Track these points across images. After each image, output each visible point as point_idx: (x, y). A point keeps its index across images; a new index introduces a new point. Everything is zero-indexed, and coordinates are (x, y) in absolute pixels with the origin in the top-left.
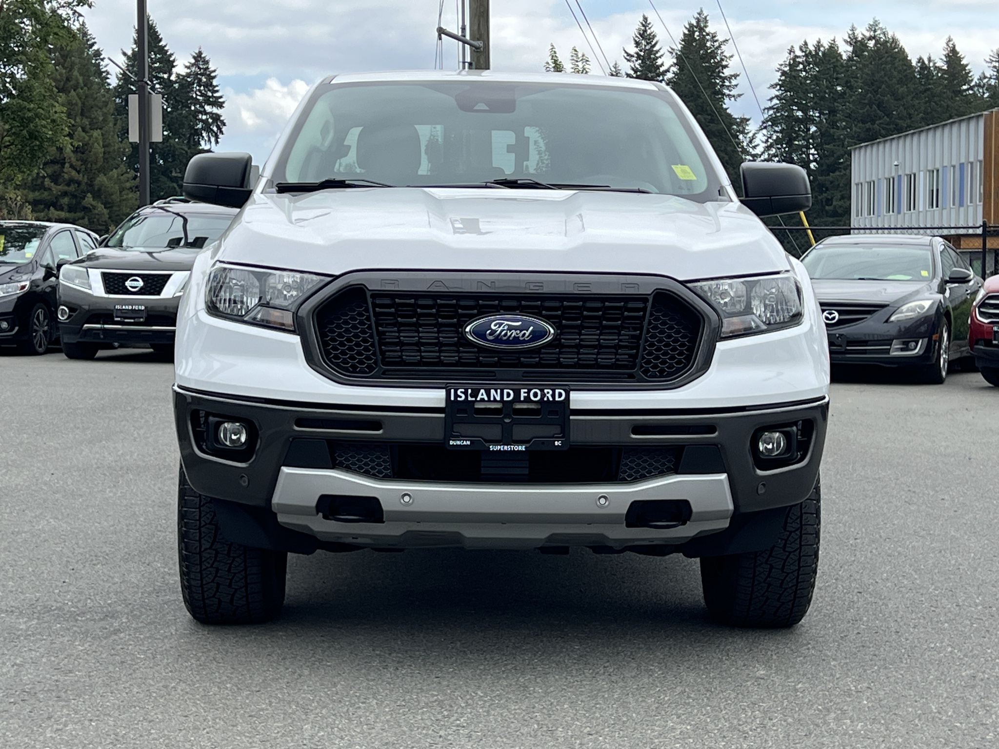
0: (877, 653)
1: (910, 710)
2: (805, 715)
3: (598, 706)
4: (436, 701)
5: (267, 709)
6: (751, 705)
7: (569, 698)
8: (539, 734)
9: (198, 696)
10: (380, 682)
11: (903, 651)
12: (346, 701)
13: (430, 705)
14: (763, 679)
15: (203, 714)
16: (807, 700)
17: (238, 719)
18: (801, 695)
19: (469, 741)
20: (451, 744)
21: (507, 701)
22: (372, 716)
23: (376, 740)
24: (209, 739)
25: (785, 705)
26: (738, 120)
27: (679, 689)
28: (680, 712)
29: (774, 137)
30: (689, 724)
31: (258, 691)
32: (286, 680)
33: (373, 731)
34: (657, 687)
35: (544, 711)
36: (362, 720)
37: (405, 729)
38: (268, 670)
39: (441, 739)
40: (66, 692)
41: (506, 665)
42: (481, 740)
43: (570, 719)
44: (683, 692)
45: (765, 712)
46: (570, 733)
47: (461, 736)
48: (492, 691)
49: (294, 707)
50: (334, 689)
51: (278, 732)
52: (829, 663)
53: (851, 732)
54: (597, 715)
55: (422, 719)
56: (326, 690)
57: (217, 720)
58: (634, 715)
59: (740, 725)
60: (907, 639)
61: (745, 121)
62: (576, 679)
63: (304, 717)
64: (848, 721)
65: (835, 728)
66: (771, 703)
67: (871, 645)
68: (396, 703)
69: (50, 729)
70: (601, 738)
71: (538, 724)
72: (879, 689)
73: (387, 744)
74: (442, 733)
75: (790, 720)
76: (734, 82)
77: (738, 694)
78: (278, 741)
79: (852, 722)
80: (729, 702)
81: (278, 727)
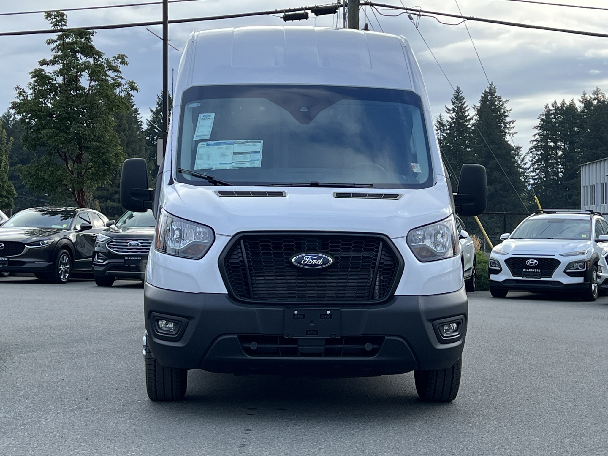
26: (515, 148)
29: (537, 158)
61: (519, 148)
76: (512, 125)
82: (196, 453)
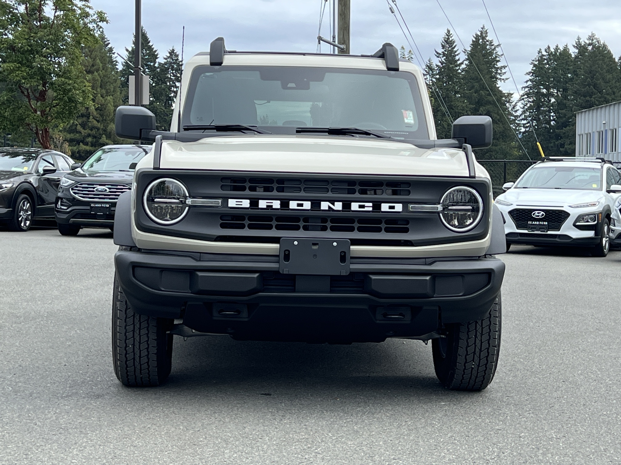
0: (571, 416)
1: (588, 449)
2: (524, 451)
3: (400, 443)
4: (304, 439)
5: (204, 441)
6: (492, 445)
7: (383, 438)
8: (364, 458)
9: (163, 433)
10: (271, 427)
11: (587, 416)
12: (250, 438)
13: (300, 440)
14: (501, 430)
15: (166, 443)
16: (526, 443)
17: (186, 446)
18: (523, 440)
19: (323, 461)
20: (312, 463)
21: (346, 439)
22: (266, 446)
23: (267, 460)
24: (169, 457)
25: (513, 445)
26: (506, 94)
27: (449, 435)
28: (449, 448)
29: (528, 105)
30: (454, 455)
31: (199, 431)
32: (215, 425)
33: (266, 454)
34: (437, 433)
35: (368, 445)
36: (259, 448)
37: (285, 454)
38: (205, 419)
39: (306, 460)
40: (85, 429)
41: (347, 419)
42: (330, 461)
43: (383, 450)
44: (452, 436)
45: (500, 449)
46: (382, 458)
47: (318, 459)
48: (338, 433)
49: (220, 440)
50: (244, 431)
51: (210, 454)
52: (541, 422)
53: (551, 461)
54: (399, 448)
55: (295, 448)
56: (239, 431)
57: (174, 447)
58: (422, 449)
59: (484, 456)
60: (590, 409)
61: (510, 95)
62: (388, 428)
63: (225, 446)
64: (550, 455)
65: (542, 458)
66: (504, 444)
67: (567, 412)
68: (280, 439)
69: (76, 449)
70: (401, 462)
71: (364, 454)
72: (570, 437)
73: (274, 462)
74: (307, 456)
75: (515, 454)
76: (503, 71)
77: (485, 438)
78: (209, 459)
79: (552, 456)
80: (479, 443)
81: (210, 451)
82: (156, 461)
